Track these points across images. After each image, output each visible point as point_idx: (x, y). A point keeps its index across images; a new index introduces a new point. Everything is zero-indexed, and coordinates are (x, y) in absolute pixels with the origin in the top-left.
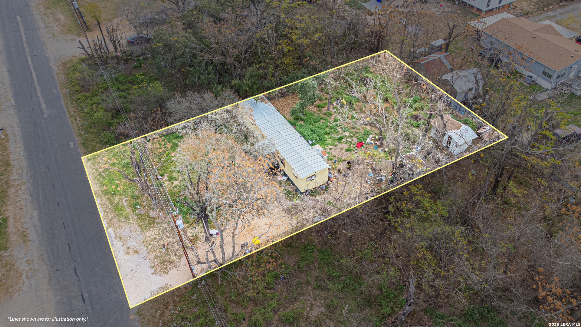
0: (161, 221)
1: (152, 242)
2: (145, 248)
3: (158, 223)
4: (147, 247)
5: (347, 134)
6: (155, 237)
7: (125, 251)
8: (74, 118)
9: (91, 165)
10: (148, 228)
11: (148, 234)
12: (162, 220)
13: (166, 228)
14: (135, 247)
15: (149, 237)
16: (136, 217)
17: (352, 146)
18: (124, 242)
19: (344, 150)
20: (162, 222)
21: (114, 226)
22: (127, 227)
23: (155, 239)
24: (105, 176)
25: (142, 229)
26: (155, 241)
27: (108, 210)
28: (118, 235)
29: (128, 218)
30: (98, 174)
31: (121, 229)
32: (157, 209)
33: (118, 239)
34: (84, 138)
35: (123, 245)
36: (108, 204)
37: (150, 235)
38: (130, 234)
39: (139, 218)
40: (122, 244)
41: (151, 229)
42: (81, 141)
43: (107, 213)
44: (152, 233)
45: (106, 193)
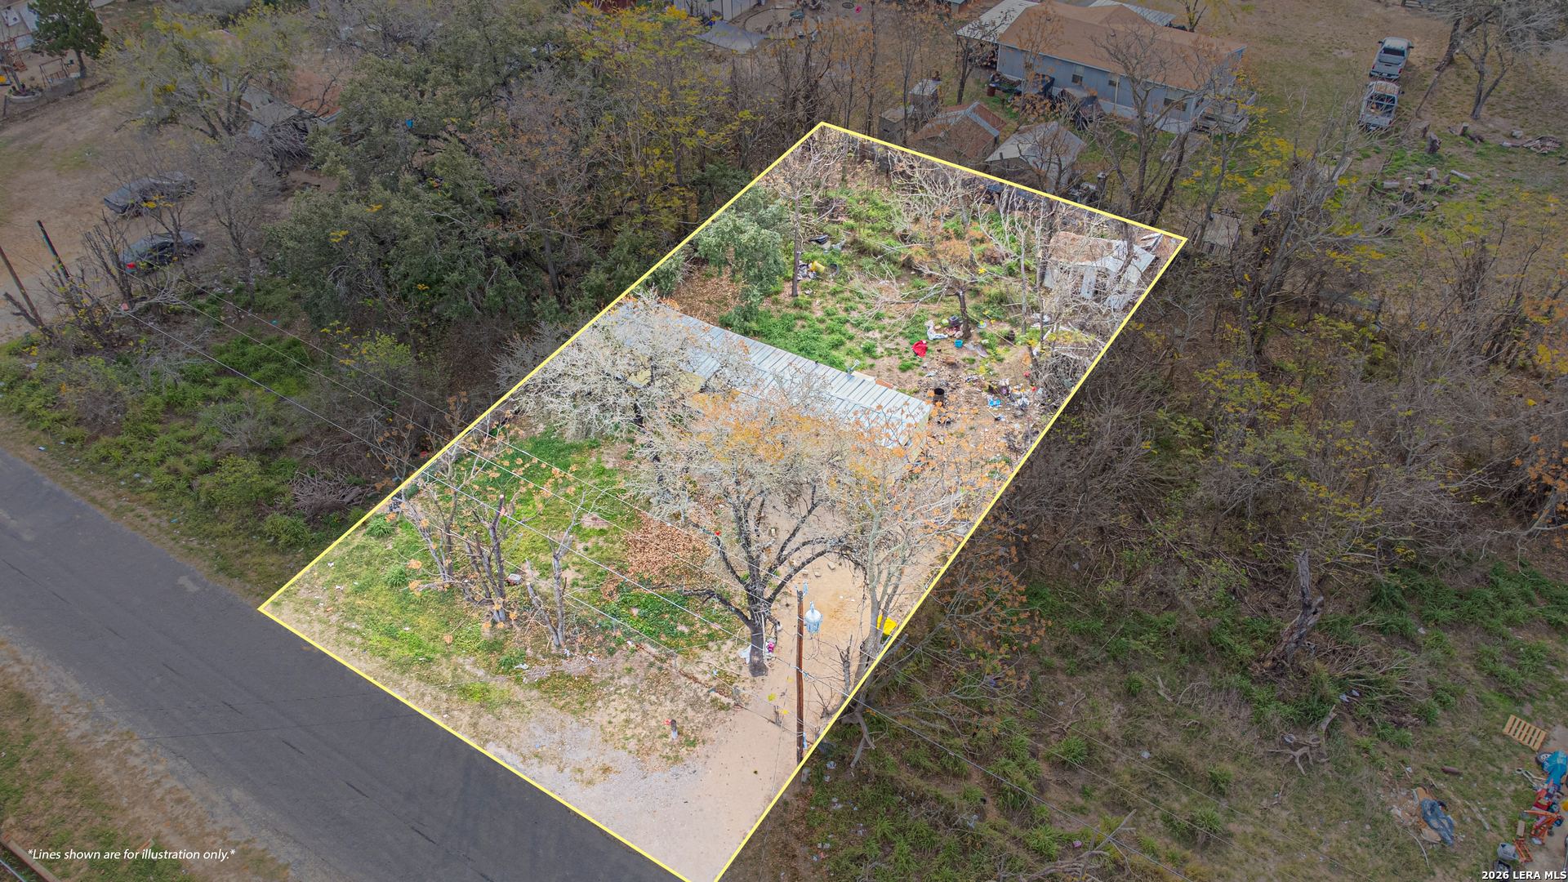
0: (607, 675)
1: (629, 733)
2: (624, 754)
3: (604, 683)
4: (624, 748)
5: (877, 335)
6: (623, 716)
7: (577, 781)
8: (131, 515)
9: (296, 615)
10: (588, 704)
11: (601, 717)
12: (608, 671)
13: (634, 687)
14: (593, 760)
15: (610, 722)
16: (535, 693)
17: (906, 356)
18: (557, 761)
19: (896, 371)
20: (612, 678)
21: (497, 736)
22: (531, 725)
23: (627, 721)
24: (359, 628)
25: (574, 713)
26: (632, 726)
27: (445, 705)
28: (525, 751)
29: (518, 703)
30: (335, 629)
31: (522, 735)
32: (574, 651)
33: (535, 761)
34: (212, 554)
35: (561, 770)
36: (430, 689)
37: (607, 718)
38: (556, 737)
39: (546, 692)
40: (554, 768)
41: (599, 703)
42: (211, 566)
43: (447, 712)
44: (612, 711)
45: (404, 667)
